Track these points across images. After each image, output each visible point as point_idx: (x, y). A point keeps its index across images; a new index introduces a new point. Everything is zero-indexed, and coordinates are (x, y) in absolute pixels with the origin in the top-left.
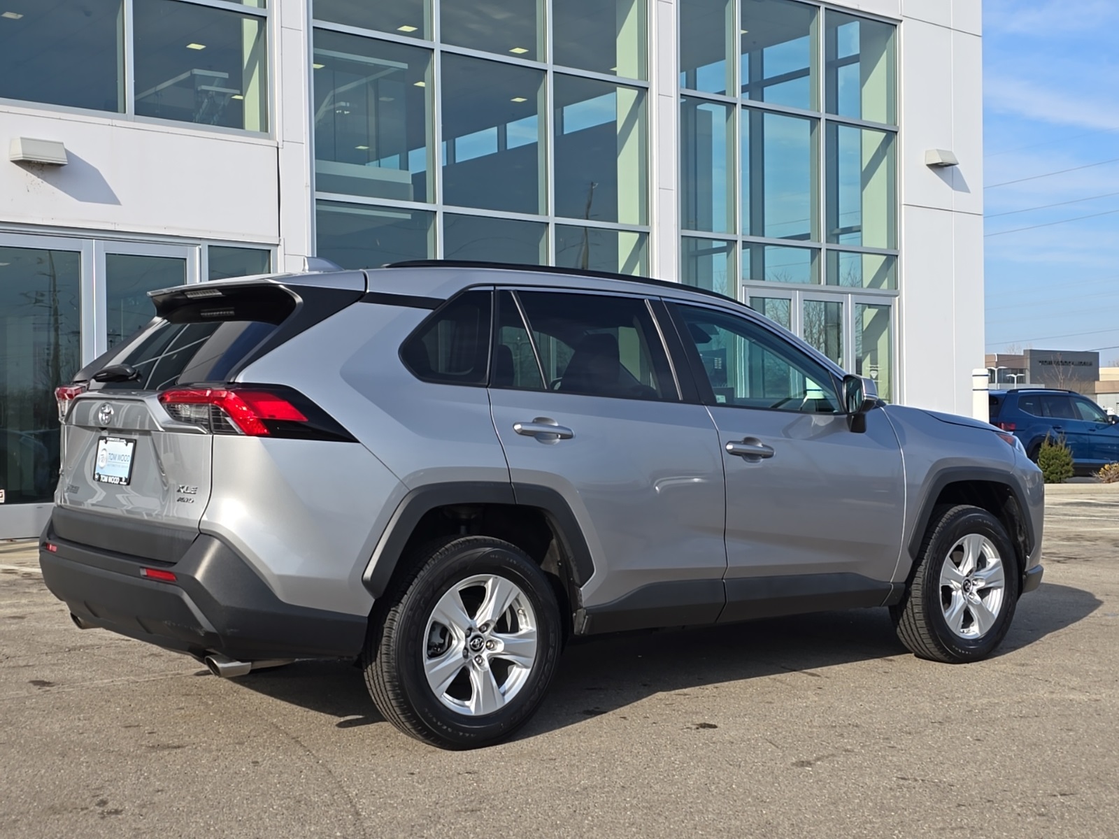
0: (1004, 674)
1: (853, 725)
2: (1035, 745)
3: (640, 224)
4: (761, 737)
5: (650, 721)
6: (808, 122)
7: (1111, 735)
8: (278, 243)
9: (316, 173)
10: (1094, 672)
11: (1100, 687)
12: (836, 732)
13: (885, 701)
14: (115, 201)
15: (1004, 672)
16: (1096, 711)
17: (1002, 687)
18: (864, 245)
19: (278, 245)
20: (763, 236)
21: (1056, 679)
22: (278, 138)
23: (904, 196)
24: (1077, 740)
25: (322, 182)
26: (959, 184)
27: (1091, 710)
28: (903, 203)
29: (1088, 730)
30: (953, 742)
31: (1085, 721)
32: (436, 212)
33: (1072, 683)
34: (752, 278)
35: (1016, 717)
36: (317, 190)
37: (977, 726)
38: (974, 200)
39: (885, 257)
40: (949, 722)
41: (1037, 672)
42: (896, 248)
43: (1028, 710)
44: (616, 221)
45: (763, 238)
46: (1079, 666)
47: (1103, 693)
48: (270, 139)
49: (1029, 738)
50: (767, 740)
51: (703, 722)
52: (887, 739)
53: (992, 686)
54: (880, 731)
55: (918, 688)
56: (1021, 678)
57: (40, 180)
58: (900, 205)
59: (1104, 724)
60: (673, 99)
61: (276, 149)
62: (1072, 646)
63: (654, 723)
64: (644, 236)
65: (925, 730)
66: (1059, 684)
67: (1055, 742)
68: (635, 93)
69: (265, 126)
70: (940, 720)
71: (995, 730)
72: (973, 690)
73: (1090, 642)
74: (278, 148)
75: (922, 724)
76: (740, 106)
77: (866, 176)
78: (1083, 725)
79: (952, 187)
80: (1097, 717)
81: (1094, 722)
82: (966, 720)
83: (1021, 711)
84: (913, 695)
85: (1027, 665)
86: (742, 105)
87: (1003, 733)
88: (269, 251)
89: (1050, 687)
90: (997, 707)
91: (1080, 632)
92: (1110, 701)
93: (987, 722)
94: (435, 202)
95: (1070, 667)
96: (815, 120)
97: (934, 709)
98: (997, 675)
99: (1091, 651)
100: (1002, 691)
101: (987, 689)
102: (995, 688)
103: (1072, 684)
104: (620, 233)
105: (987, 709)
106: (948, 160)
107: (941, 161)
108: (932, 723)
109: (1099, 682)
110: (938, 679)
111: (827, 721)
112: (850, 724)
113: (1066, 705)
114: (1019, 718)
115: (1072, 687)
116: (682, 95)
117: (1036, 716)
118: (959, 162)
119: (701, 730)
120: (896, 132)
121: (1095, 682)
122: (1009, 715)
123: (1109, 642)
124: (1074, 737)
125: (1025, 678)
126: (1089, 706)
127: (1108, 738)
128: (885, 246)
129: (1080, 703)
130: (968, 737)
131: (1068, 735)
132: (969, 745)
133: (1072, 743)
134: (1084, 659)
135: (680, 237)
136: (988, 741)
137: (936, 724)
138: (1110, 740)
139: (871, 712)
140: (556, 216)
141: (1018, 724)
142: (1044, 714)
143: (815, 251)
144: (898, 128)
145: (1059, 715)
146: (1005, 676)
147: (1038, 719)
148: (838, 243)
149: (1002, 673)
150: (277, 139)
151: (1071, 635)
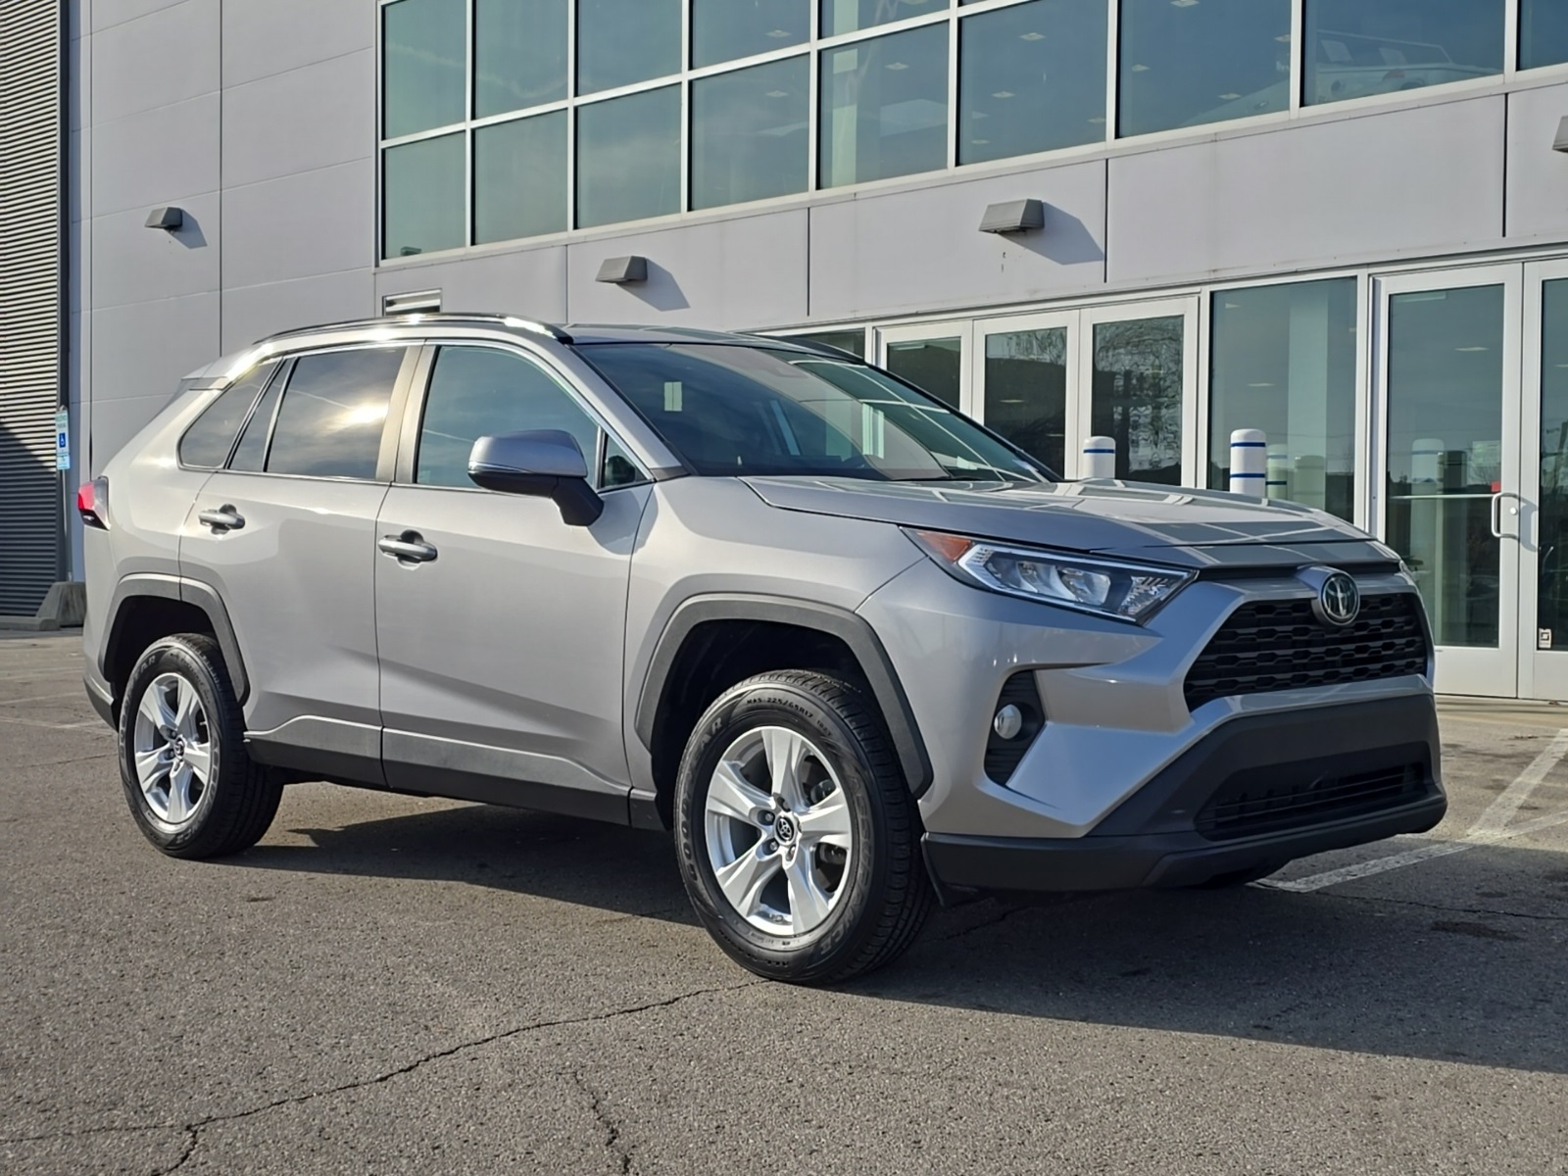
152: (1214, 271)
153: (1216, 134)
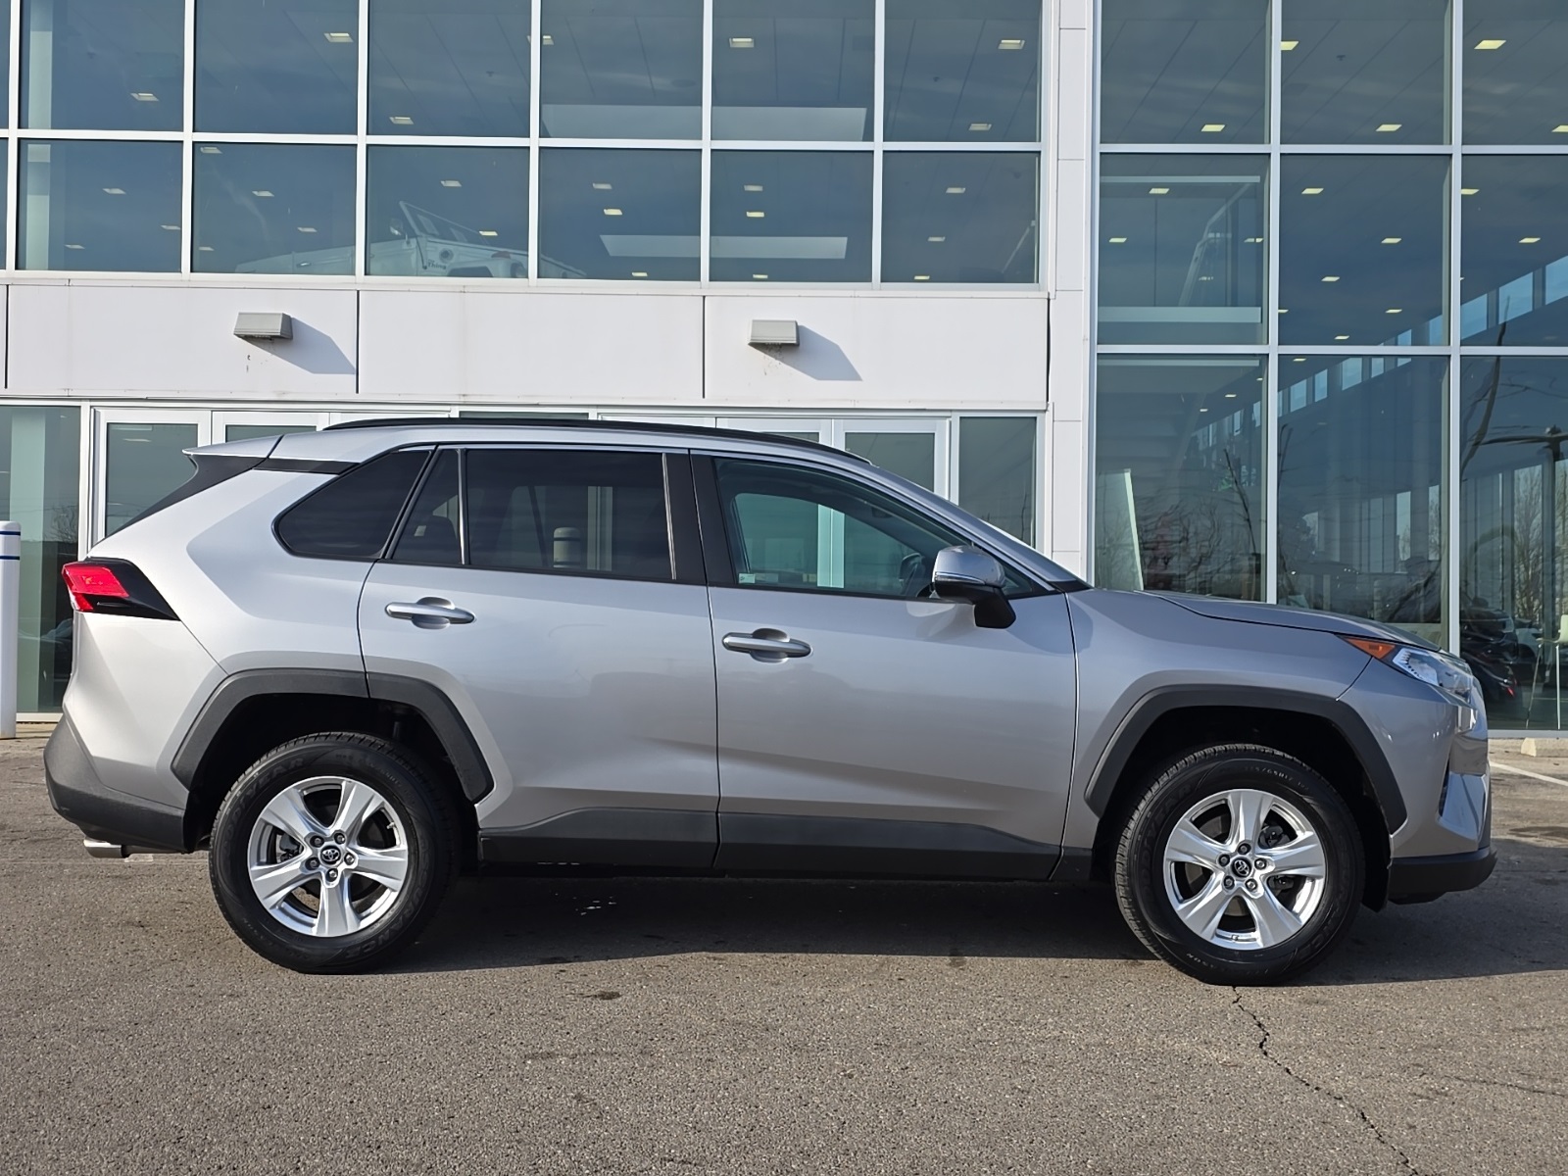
8: (1045, 408)
9: (1099, 323)
14: (855, 376)
19: (1045, 411)
22: (1050, 287)
25: (1106, 332)
32: (1268, 355)
36: (1098, 344)
48: (1039, 290)
57: (778, 362)
61: (1047, 301)
69: (1038, 282)
74: (1049, 300)
88: (1035, 418)
94: (1267, 343)
140: (1463, 345)
150: (1049, 289)
152: (464, 395)
153: (464, 287)
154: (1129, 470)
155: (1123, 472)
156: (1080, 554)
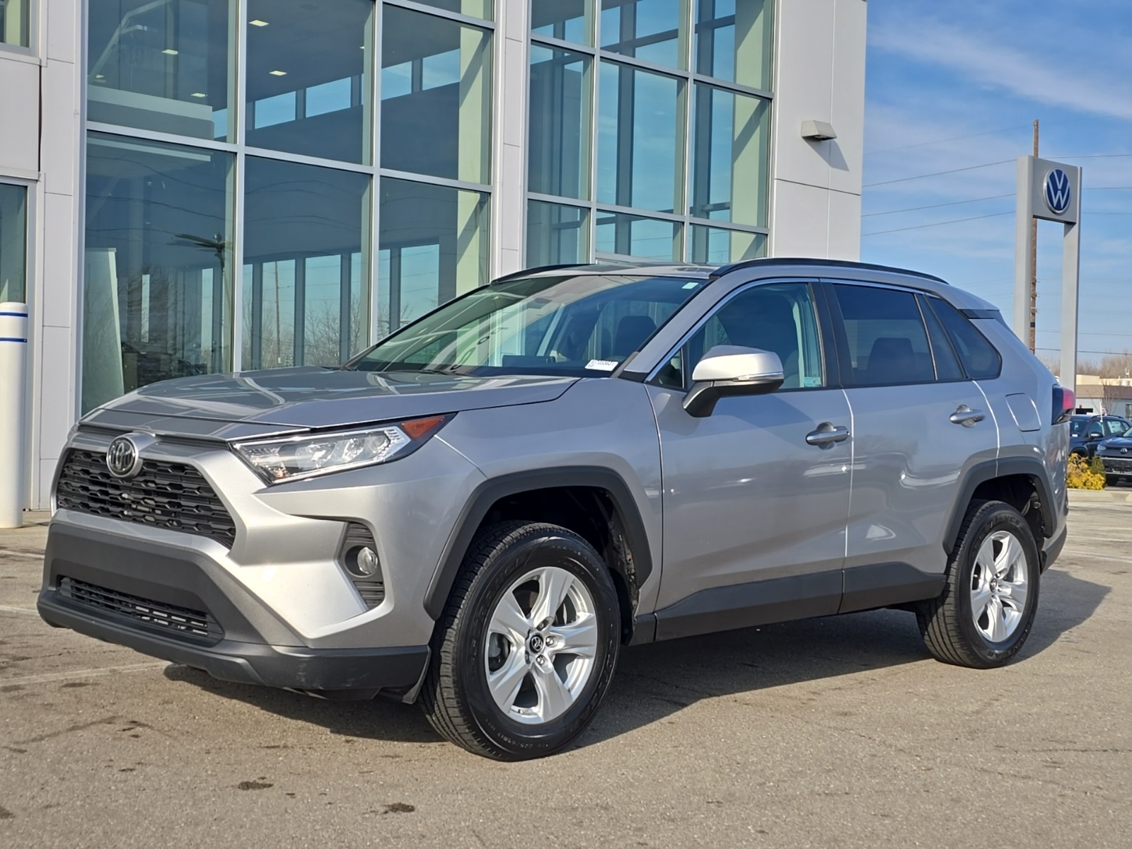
0: (819, 727)
1: (602, 807)
2: (836, 840)
3: (481, 183)
4: (468, 827)
5: (326, 799)
6: (675, 82)
7: (938, 824)
8: (37, 179)
9: (88, 99)
10: (931, 726)
11: (935, 748)
12: (575, 817)
13: (657, 767)
15: (819, 725)
16: (925, 785)
17: (812, 747)
18: (734, 221)
19: (37, 181)
20: (630, 205)
21: (883, 735)
22: (42, 54)
23: (776, 171)
24: (892, 833)
25: (94, 110)
26: (837, 161)
27: (918, 784)
28: (775, 177)
29: (910, 817)
30: (727, 835)
31: (908, 801)
32: (236, 153)
33: (901, 742)
34: (616, 252)
35: (820, 795)
36: (89, 119)
37: (765, 809)
38: (853, 179)
39: (754, 236)
40: (730, 801)
41: (860, 724)
42: (766, 227)
43: (838, 782)
44: (456, 178)
45: (630, 208)
46: (914, 716)
47: (937, 757)
48: (30, 55)
49: (831, 830)
50: (474, 831)
51: (396, 801)
52: (640, 829)
53: (800, 745)
54: (634, 816)
55: (704, 748)
56: (839, 734)
58: (773, 179)
59: (931, 807)
60: (522, 44)
61: (38, 67)
62: (910, 688)
63: (330, 803)
64: (486, 196)
65: (695, 814)
66: (884, 743)
67: (863, 835)
68: (480, 34)
69: (26, 40)
70: (720, 800)
71: (789, 815)
72: (774, 752)
73: (933, 682)
74: (40, 67)
75: (694, 806)
76: (599, 58)
77: (738, 146)
78: (904, 808)
79: (830, 164)
80: (924, 794)
81: (918, 802)
82: (754, 799)
83: (829, 785)
84: (696, 759)
85: (851, 714)
86: (601, 57)
87: (797, 820)
88: (26, 187)
89: (873, 747)
90: (799, 779)
91: (923, 668)
92: (945, 770)
93: (780, 802)
94: (235, 142)
95: (903, 718)
96: (683, 80)
97: (717, 781)
98: (810, 728)
99: (933, 695)
100: (811, 753)
101: (793, 750)
102: (803, 750)
103: (902, 744)
104: (460, 193)
105: (784, 781)
106: (825, 133)
107: (817, 134)
108: (708, 802)
109: (934, 740)
110: (735, 733)
111: (569, 799)
112: (597, 805)
113: (888, 776)
114: (823, 796)
115: (901, 748)
116: (532, 40)
117: (846, 793)
118: (838, 137)
119: (391, 814)
120: (771, 100)
121: (930, 740)
122: (812, 791)
123: (956, 682)
124: (890, 827)
125: (843, 733)
126: (917, 778)
127: (934, 829)
128: (755, 224)
129: (906, 773)
130: (749, 827)
131: (881, 824)
132: (747, 841)
133: (885, 837)
134: (922, 706)
135: (526, 201)
136: (775, 833)
137: (712, 806)
138: (935, 833)
139: (632, 785)
140: (381, 167)
141: (820, 805)
142: (858, 790)
143: (679, 225)
144: (773, 94)
145: (877, 792)
146: (820, 730)
147: (846, 798)
148: (708, 218)
149: (816, 726)
150: (40, 56)
151: (911, 672)
154: (115, 249)
155: (107, 251)
156: (70, 329)
